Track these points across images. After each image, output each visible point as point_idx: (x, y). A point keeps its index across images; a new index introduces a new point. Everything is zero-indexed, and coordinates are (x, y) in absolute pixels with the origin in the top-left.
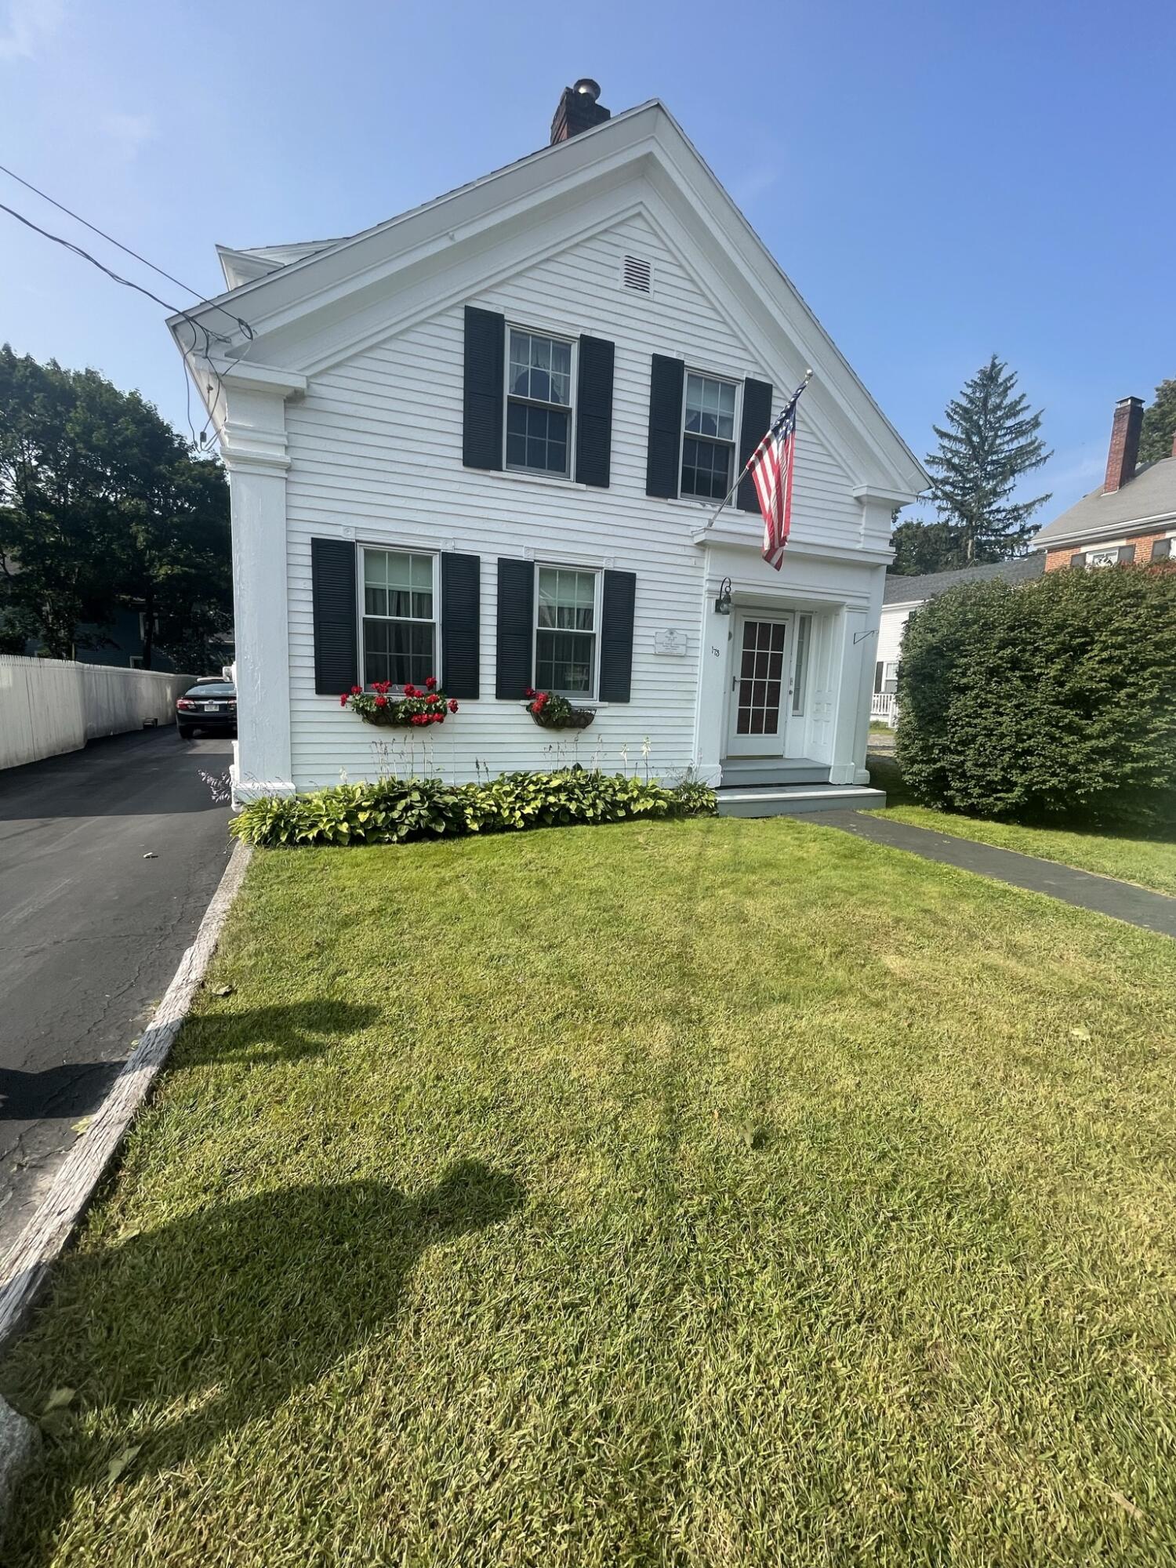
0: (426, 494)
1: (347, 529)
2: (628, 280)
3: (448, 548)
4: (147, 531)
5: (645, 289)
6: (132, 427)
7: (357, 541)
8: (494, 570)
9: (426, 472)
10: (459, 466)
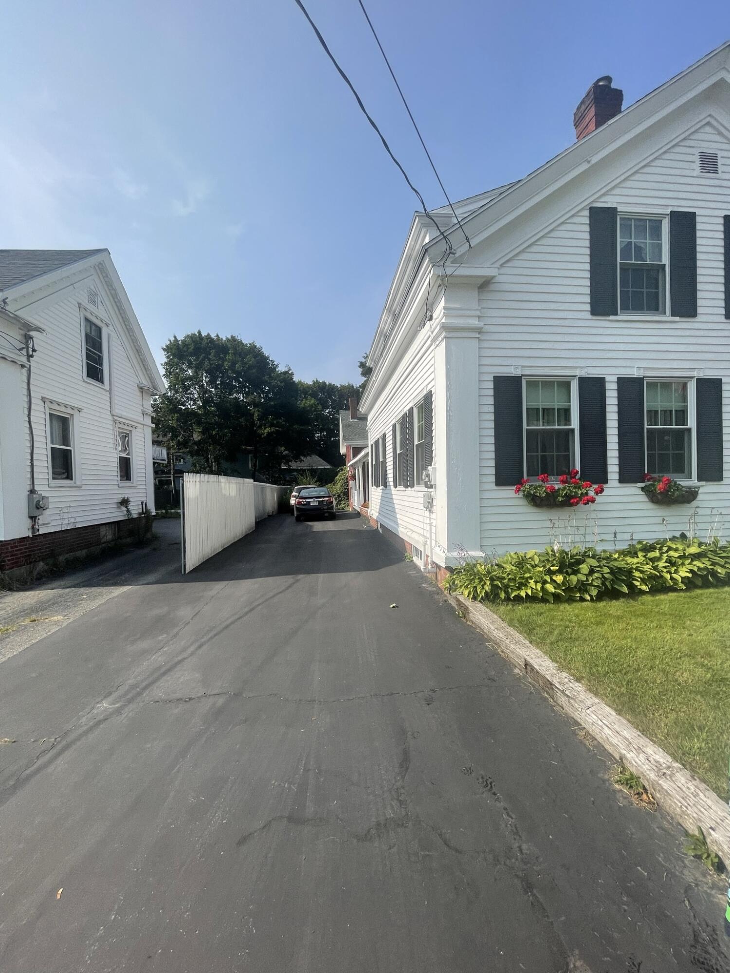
0: (567, 338)
1: (516, 367)
2: (703, 168)
3: (583, 373)
4: (259, 411)
5: (716, 172)
6: (253, 359)
7: (523, 375)
8: (615, 386)
9: (567, 323)
10: (588, 315)
